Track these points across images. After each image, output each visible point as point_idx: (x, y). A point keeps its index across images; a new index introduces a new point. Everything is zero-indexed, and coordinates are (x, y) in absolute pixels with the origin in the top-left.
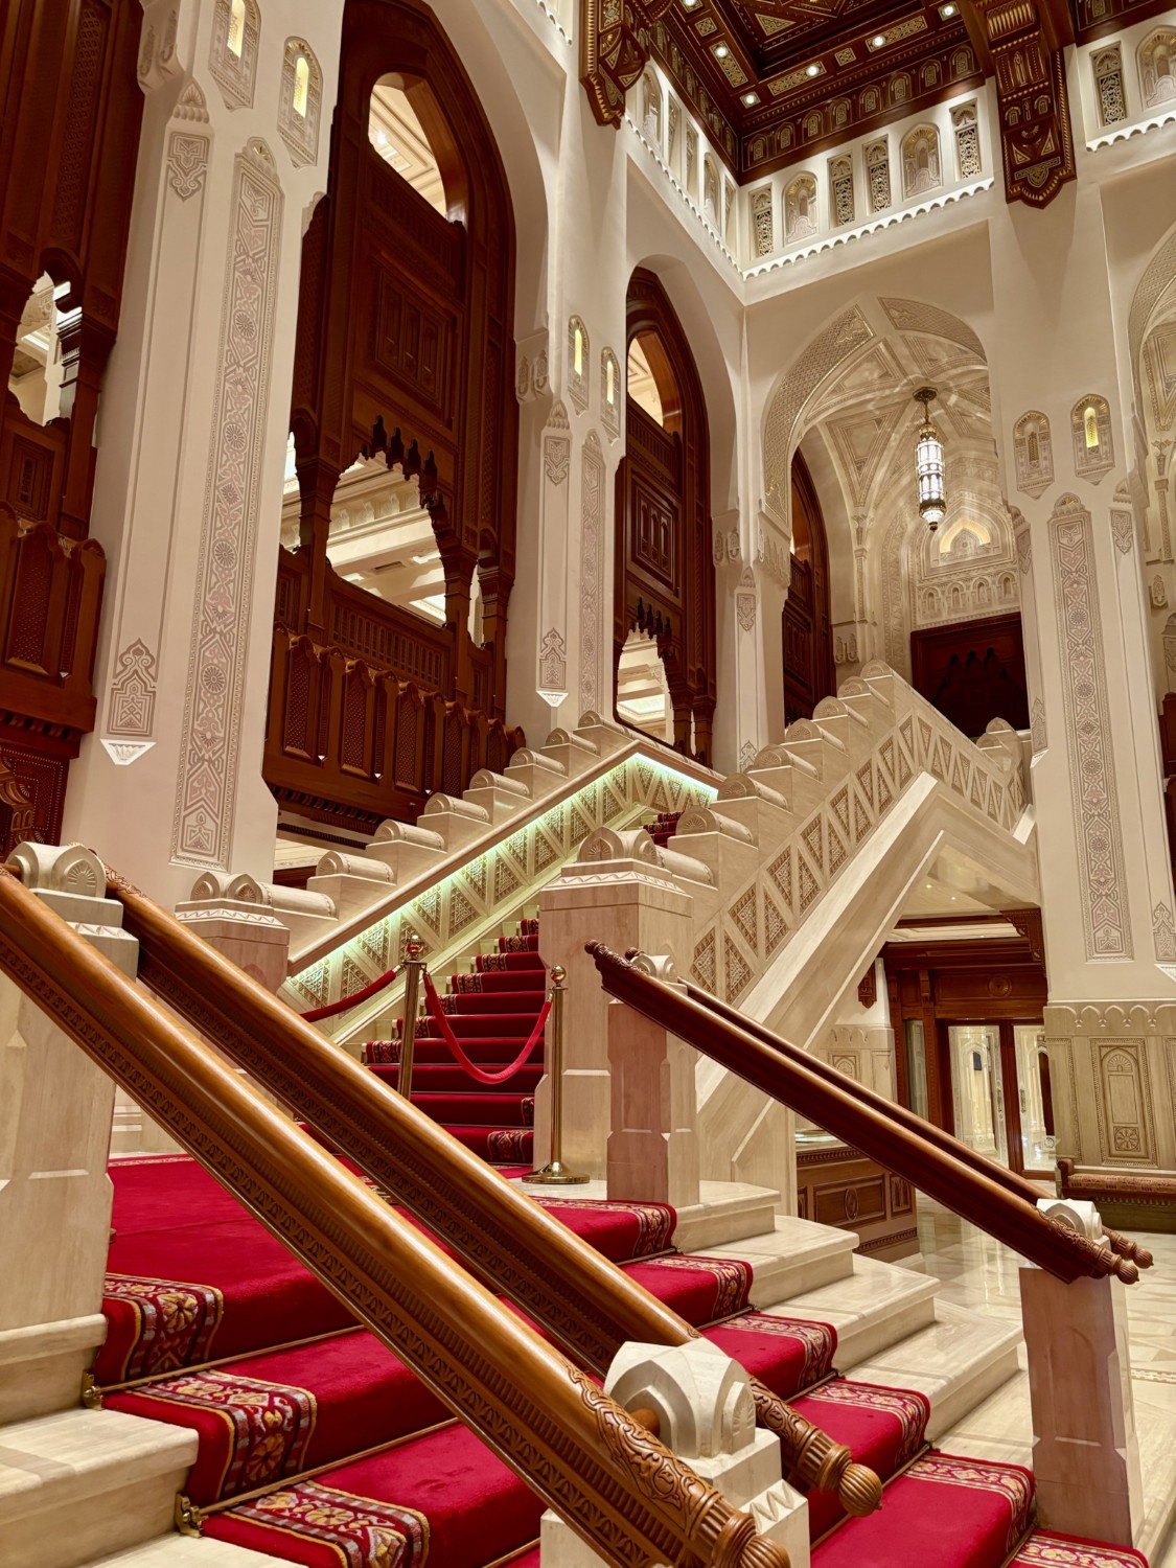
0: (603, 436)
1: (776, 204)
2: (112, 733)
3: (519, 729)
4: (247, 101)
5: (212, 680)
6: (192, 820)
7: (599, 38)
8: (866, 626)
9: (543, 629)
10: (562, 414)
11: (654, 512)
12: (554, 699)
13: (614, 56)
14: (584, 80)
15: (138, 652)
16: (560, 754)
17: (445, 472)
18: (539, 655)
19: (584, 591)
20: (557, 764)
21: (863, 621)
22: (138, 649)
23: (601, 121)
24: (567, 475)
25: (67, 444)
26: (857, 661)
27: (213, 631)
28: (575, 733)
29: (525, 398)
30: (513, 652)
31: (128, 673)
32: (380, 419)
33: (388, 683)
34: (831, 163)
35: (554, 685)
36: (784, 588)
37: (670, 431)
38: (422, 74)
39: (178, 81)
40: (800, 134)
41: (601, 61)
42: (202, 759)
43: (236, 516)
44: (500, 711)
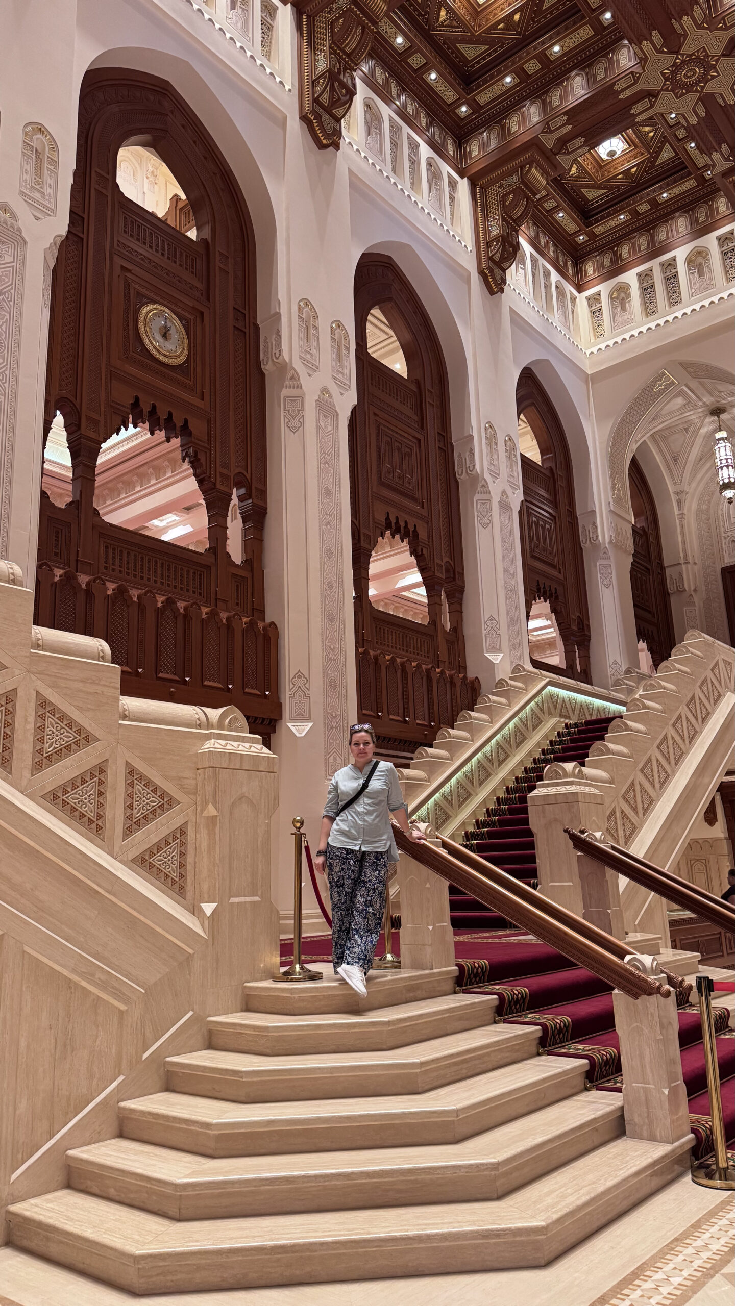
0: (509, 491)
1: (605, 302)
2: (292, 720)
3: (477, 678)
4: (316, 368)
5: (332, 685)
6: (331, 760)
7: (488, 244)
8: (689, 566)
9: (485, 616)
10: (485, 485)
11: (541, 523)
12: (496, 658)
13: (498, 255)
14: (481, 273)
15: (300, 677)
16: (505, 694)
17: (423, 534)
18: (484, 632)
19: (507, 590)
20: (503, 700)
21: (687, 563)
22: (299, 675)
23: (492, 293)
24: (491, 521)
25: (252, 571)
26: (685, 590)
27: (330, 659)
28: (511, 678)
29: (462, 477)
30: (468, 630)
31: (296, 688)
32: (388, 514)
33: (407, 665)
34: (639, 275)
35: (495, 649)
36: (629, 555)
37: (546, 465)
38: (390, 299)
39: (283, 368)
40: (616, 258)
41: (491, 259)
42: (332, 727)
43: (334, 596)
44: (462, 668)
